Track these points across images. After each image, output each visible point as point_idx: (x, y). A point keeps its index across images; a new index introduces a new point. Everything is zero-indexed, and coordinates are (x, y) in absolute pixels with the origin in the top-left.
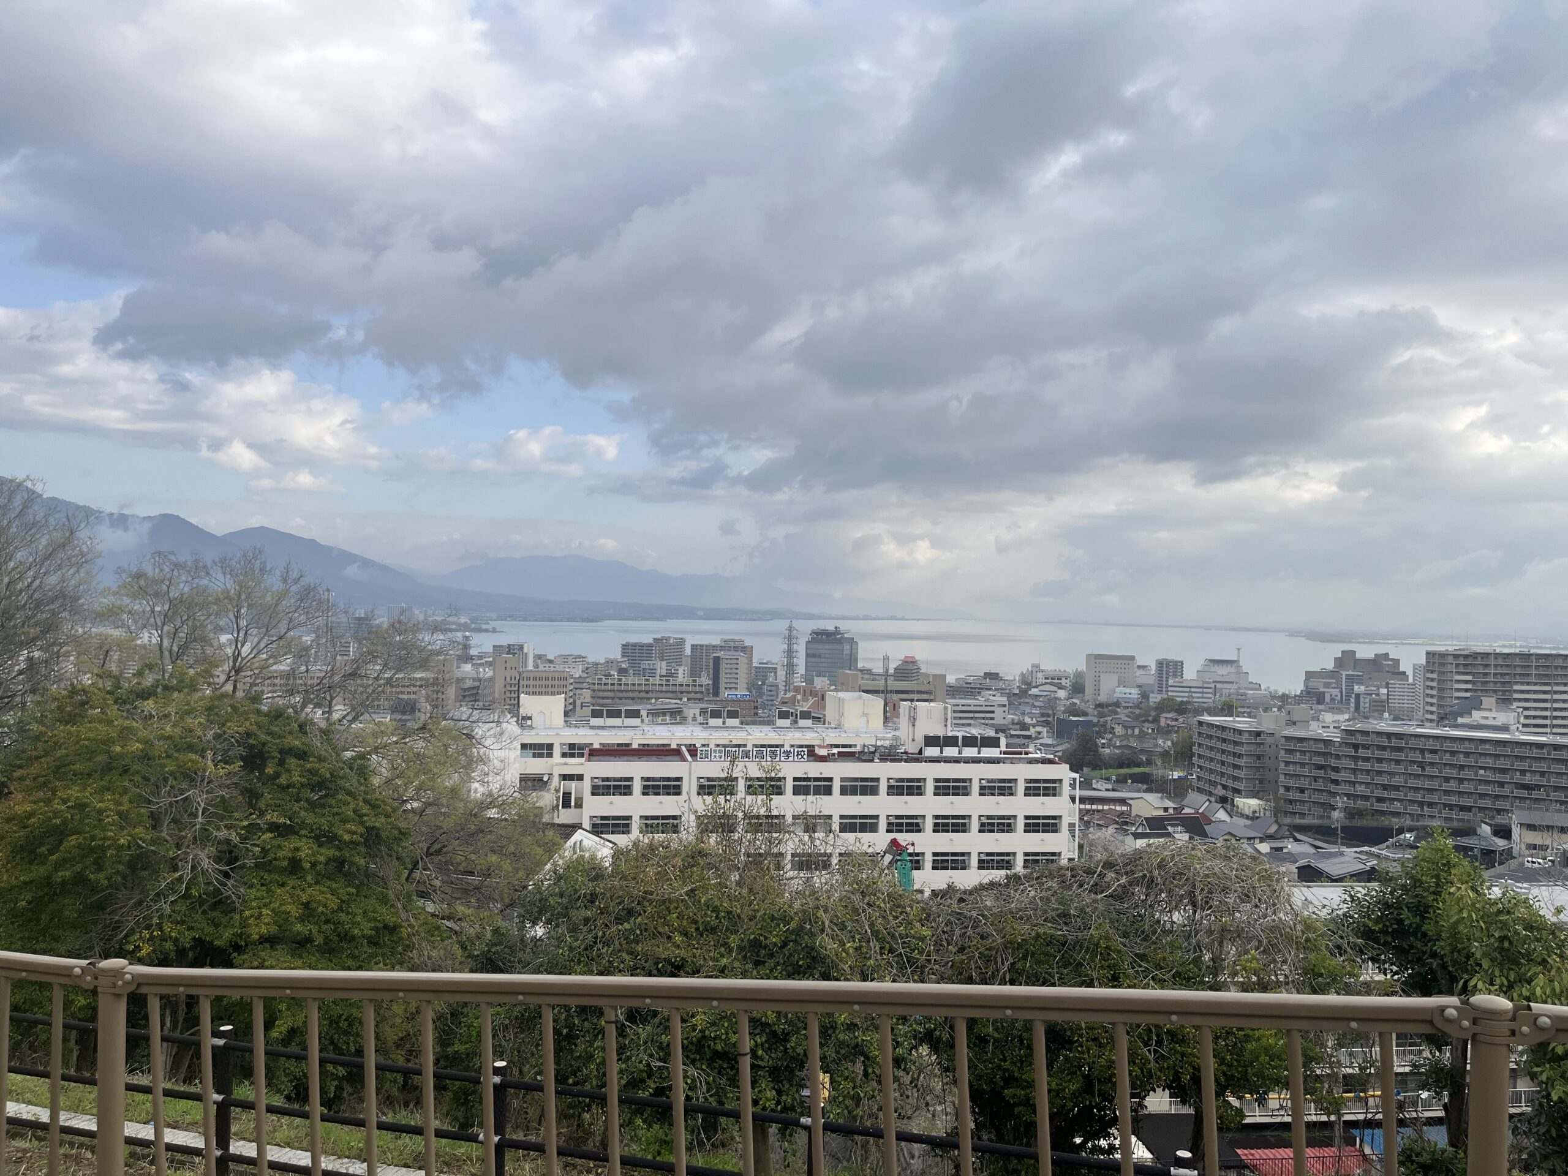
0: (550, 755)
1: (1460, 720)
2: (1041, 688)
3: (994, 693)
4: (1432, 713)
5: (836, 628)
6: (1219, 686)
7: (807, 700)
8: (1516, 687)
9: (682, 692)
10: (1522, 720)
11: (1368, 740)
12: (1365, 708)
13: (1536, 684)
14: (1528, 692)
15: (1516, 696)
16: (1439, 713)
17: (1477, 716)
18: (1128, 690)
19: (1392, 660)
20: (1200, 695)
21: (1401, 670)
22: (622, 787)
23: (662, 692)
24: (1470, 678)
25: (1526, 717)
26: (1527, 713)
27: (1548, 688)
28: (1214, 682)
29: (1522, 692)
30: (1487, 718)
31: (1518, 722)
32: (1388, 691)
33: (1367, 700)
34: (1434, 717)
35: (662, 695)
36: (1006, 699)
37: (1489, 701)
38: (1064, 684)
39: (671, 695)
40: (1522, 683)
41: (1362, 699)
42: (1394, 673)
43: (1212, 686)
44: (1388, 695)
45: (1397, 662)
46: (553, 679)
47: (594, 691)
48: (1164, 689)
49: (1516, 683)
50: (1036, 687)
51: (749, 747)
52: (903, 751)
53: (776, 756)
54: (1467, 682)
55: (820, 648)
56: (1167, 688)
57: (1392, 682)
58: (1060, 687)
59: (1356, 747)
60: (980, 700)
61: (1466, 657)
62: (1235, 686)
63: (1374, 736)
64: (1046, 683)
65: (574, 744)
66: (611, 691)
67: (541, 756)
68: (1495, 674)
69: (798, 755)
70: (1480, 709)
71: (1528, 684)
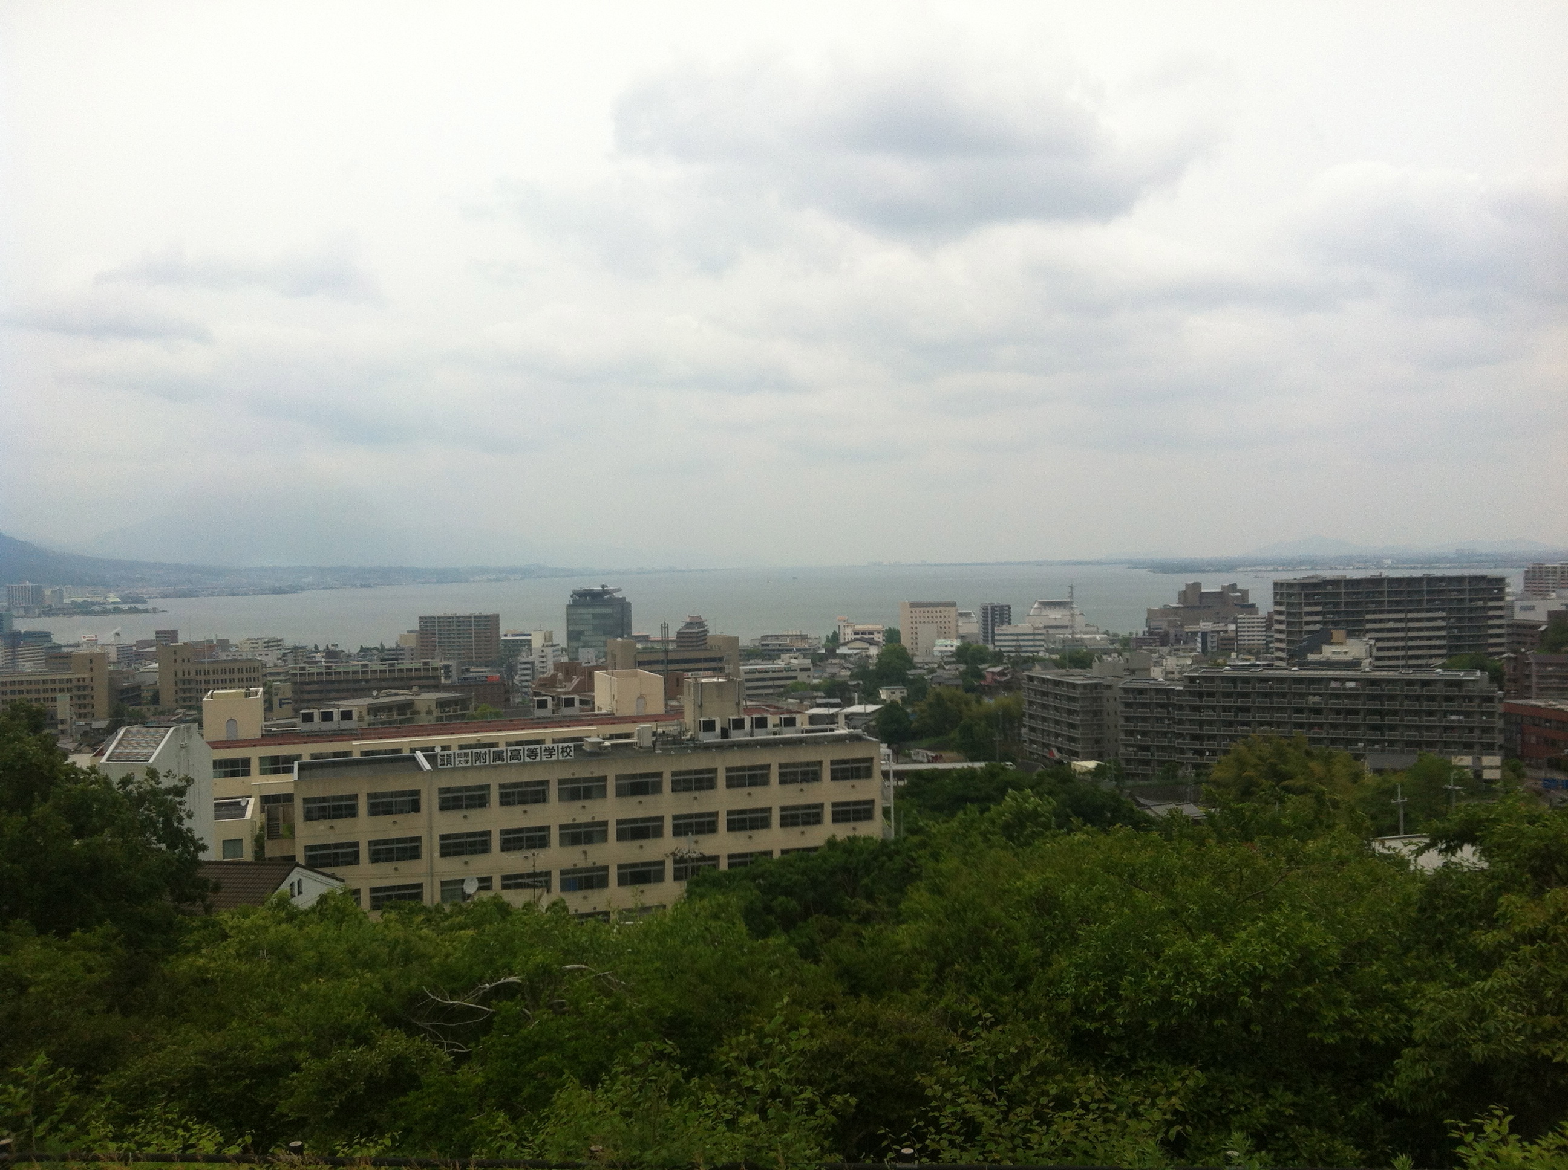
0: (247, 773)
1: (1311, 657)
2: (850, 645)
3: (796, 655)
4: (1282, 650)
5: (603, 586)
6: (1051, 631)
7: (571, 680)
8: (1369, 617)
9: (412, 679)
10: (1375, 653)
11: (1212, 687)
12: (1213, 648)
13: (1389, 612)
14: (1381, 621)
15: (1368, 626)
16: (1289, 650)
17: (1328, 652)
18: (949, 643)
19: (1240, 591)
20: (1031, 643)
21: (1251, 602)
22: (344, 809)
23: (384, 680)
24: (1319, 609)
25: (1379, 649)
26: (1380, 644)
27: (1402, 616)
28: (1045, 627)
29: (1375, 621)
30: (1339, 653)
31: (1371, 656)
32: (1237, 627)
33: (1215, 639)
34: (1283, 655)
35: (383, 684)
36: (809, 661)
37: (1338, 634)
38: (876, 639)
39: (397, 683)
40: (1374, 612)
41: (1209, 639)
42: (1243, 606)
43: (1044, 631)
44: (1237, 631)
45: (1245, 593)
46: (240, 671)
47: (296, 683)
48: (990, 639)
49: (1368, 612)
50: (845, 644)
51: (502, 747)
52: (688, 737)
53: (536, 755)
54: (1317, 613)
55: (586, 613)
56: (993, 637)
57: (1240, 616)
58: (872, 642)
59: (1200, 695)
60: (780, 664)
61: (1315, 585)
62: (1069, 631)
63: (1217, 682)
64: (856, 640)
65: (277, 757)
66: (317, 683)
67: (234, 774)
68: (1346, 603)
69: (562, 752)
70: (1331, 644)
71: (1381, 612)
